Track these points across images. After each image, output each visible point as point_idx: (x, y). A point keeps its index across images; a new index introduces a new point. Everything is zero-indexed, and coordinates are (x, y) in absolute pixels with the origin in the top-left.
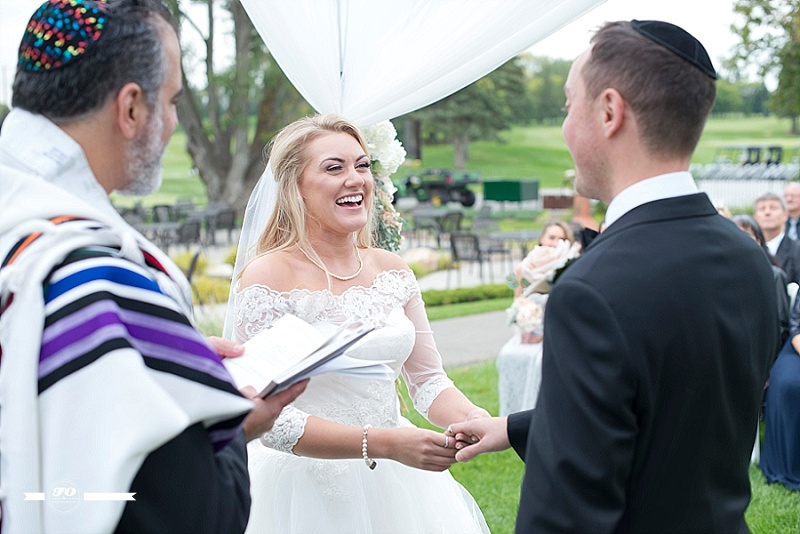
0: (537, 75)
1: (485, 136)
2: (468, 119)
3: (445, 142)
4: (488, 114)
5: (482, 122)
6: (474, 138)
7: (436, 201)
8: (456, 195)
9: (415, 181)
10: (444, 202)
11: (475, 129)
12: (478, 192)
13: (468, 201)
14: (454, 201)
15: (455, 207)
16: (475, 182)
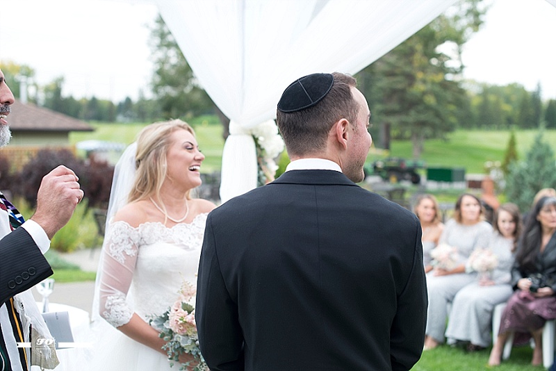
0: (479, 95)
1: (434, 136)
2: (423, 124)
3: (409, 139)
4: (437, 121)
5: (433, 126)
6: (427, 138)
7: (393, 179)
8: (407, 176)
9: (380, 165)
10: (399, 180)
11: (428, 131)
12: (423, 174)
13: (416, 180)
14: (405, 179)
15: (406, 184)
16: (421, 167)
